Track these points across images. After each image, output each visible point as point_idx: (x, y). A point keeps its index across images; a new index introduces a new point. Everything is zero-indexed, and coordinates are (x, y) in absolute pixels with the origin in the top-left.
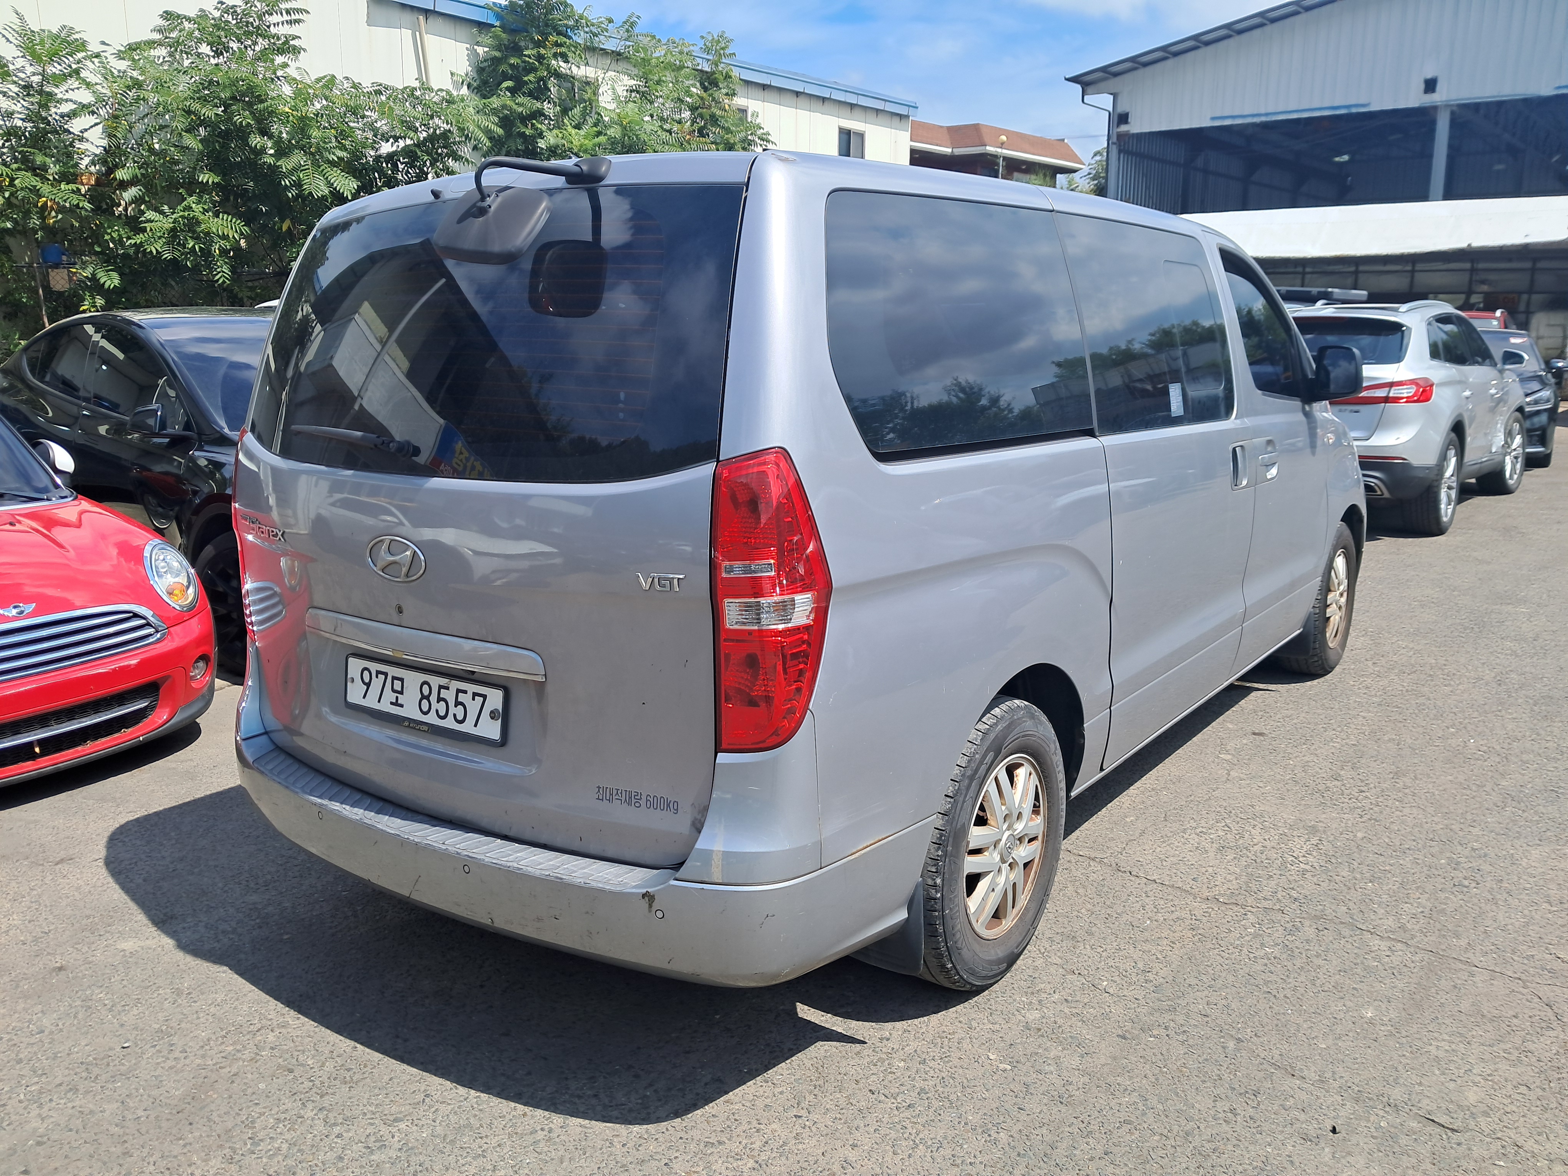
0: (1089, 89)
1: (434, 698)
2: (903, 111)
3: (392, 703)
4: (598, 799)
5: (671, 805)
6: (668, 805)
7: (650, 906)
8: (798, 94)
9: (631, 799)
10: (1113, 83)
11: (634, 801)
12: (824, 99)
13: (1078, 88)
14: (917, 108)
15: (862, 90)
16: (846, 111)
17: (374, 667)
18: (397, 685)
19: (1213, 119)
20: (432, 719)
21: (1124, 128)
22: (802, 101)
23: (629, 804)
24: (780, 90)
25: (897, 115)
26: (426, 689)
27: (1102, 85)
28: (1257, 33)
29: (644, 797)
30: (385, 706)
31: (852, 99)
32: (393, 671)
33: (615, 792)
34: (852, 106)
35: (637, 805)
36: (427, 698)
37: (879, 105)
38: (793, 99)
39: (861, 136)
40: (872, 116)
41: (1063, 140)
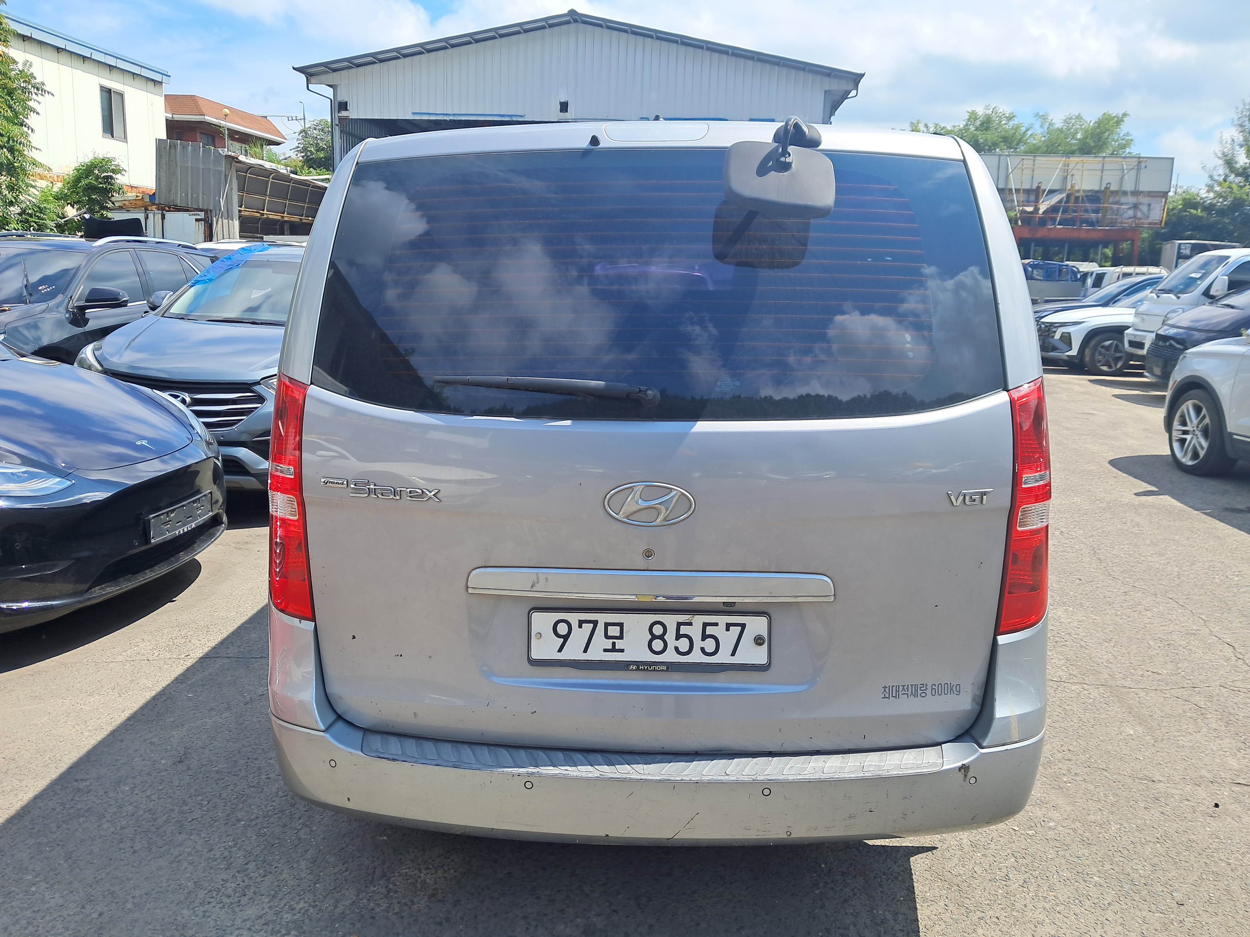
0: (313, 79)
1: (670, 637)
2: (158, 77)
3: (605, 650)
4: (885, 697)
5: (954, 688)
6: (952, 689)
7: (966, 776)
8: (58, 49)
9: (917, 691)
10: (333, 78)
11: (919, 692)
12: (84, 58)
13: (303, 77)
14: (170, 76)
15: (120, 55)
16: (106, 72)
17: (574, 618)
18: (614, 631)
19: (413, 113)
20: (670, 656)
21: (344, 114)
22: (63, 57)
23: (915, 696)
24: (41, 43)
25: (152, 80)
26: (658, 630)
27: (323, 77)
28: (441, 53)
29: (929, 688)
30: (596, 653)
31: (112, 61)
32: (602, 618)
33: (901, 688)
34: (111, 67)
35: (923, 695)
36: (662, 637)
37: (137, 70)
38: (54, 54)
39: (121, 95)
40: (129, 79)
41: (266, 117)
